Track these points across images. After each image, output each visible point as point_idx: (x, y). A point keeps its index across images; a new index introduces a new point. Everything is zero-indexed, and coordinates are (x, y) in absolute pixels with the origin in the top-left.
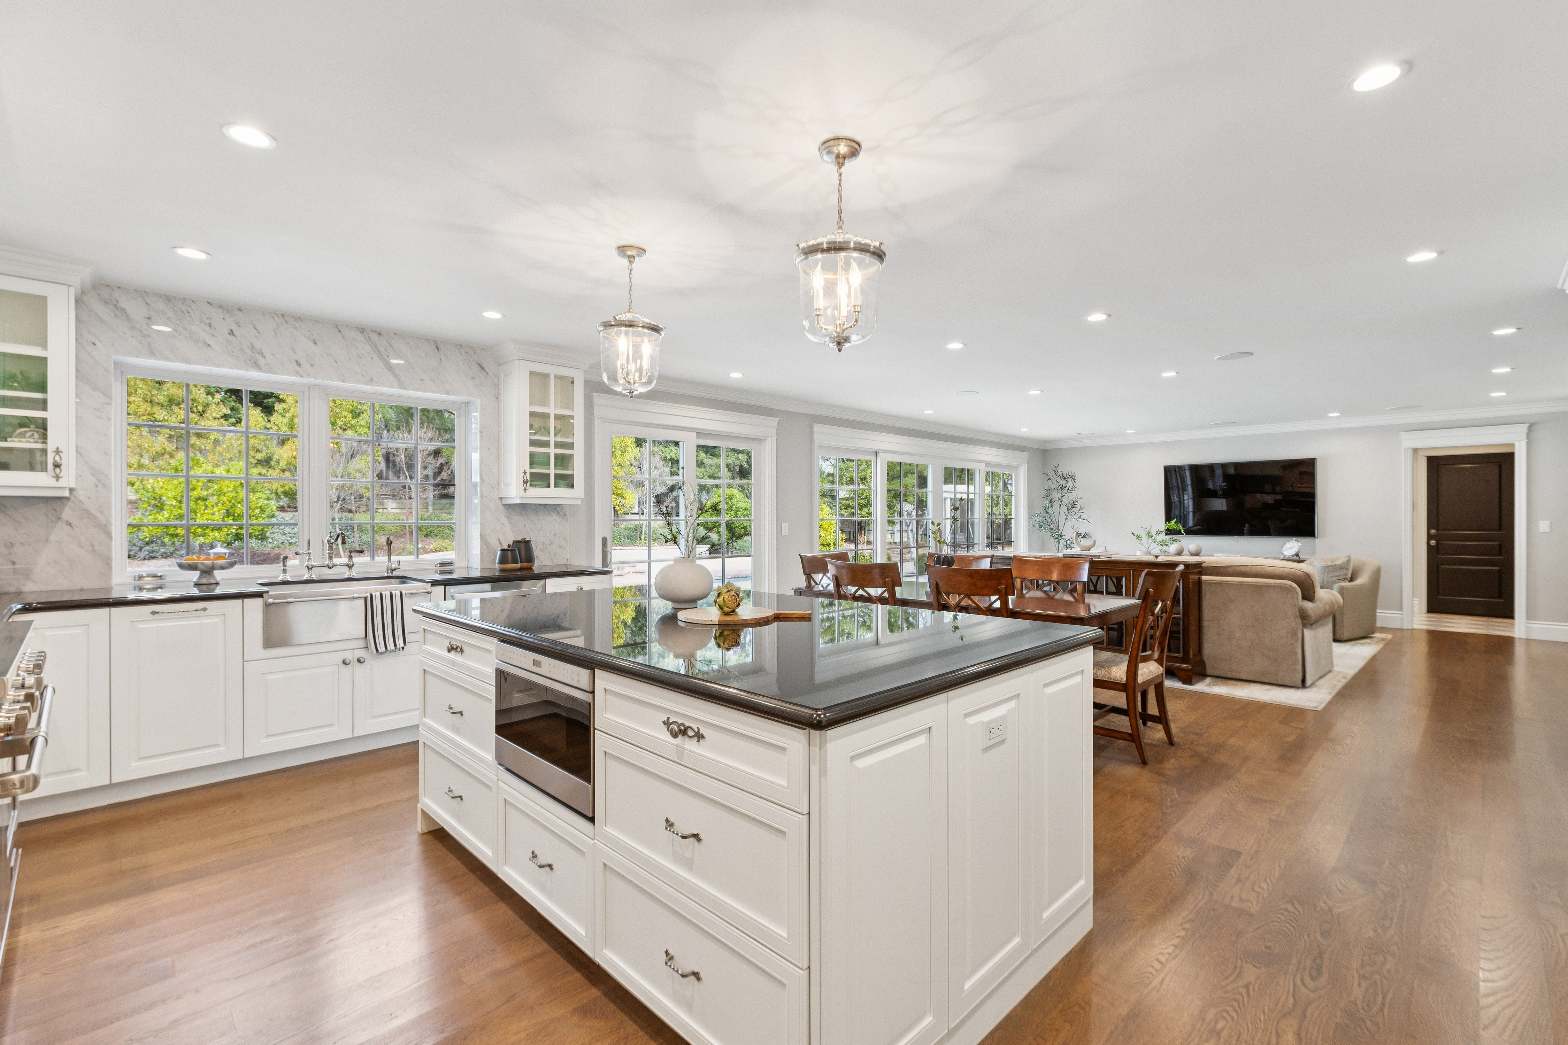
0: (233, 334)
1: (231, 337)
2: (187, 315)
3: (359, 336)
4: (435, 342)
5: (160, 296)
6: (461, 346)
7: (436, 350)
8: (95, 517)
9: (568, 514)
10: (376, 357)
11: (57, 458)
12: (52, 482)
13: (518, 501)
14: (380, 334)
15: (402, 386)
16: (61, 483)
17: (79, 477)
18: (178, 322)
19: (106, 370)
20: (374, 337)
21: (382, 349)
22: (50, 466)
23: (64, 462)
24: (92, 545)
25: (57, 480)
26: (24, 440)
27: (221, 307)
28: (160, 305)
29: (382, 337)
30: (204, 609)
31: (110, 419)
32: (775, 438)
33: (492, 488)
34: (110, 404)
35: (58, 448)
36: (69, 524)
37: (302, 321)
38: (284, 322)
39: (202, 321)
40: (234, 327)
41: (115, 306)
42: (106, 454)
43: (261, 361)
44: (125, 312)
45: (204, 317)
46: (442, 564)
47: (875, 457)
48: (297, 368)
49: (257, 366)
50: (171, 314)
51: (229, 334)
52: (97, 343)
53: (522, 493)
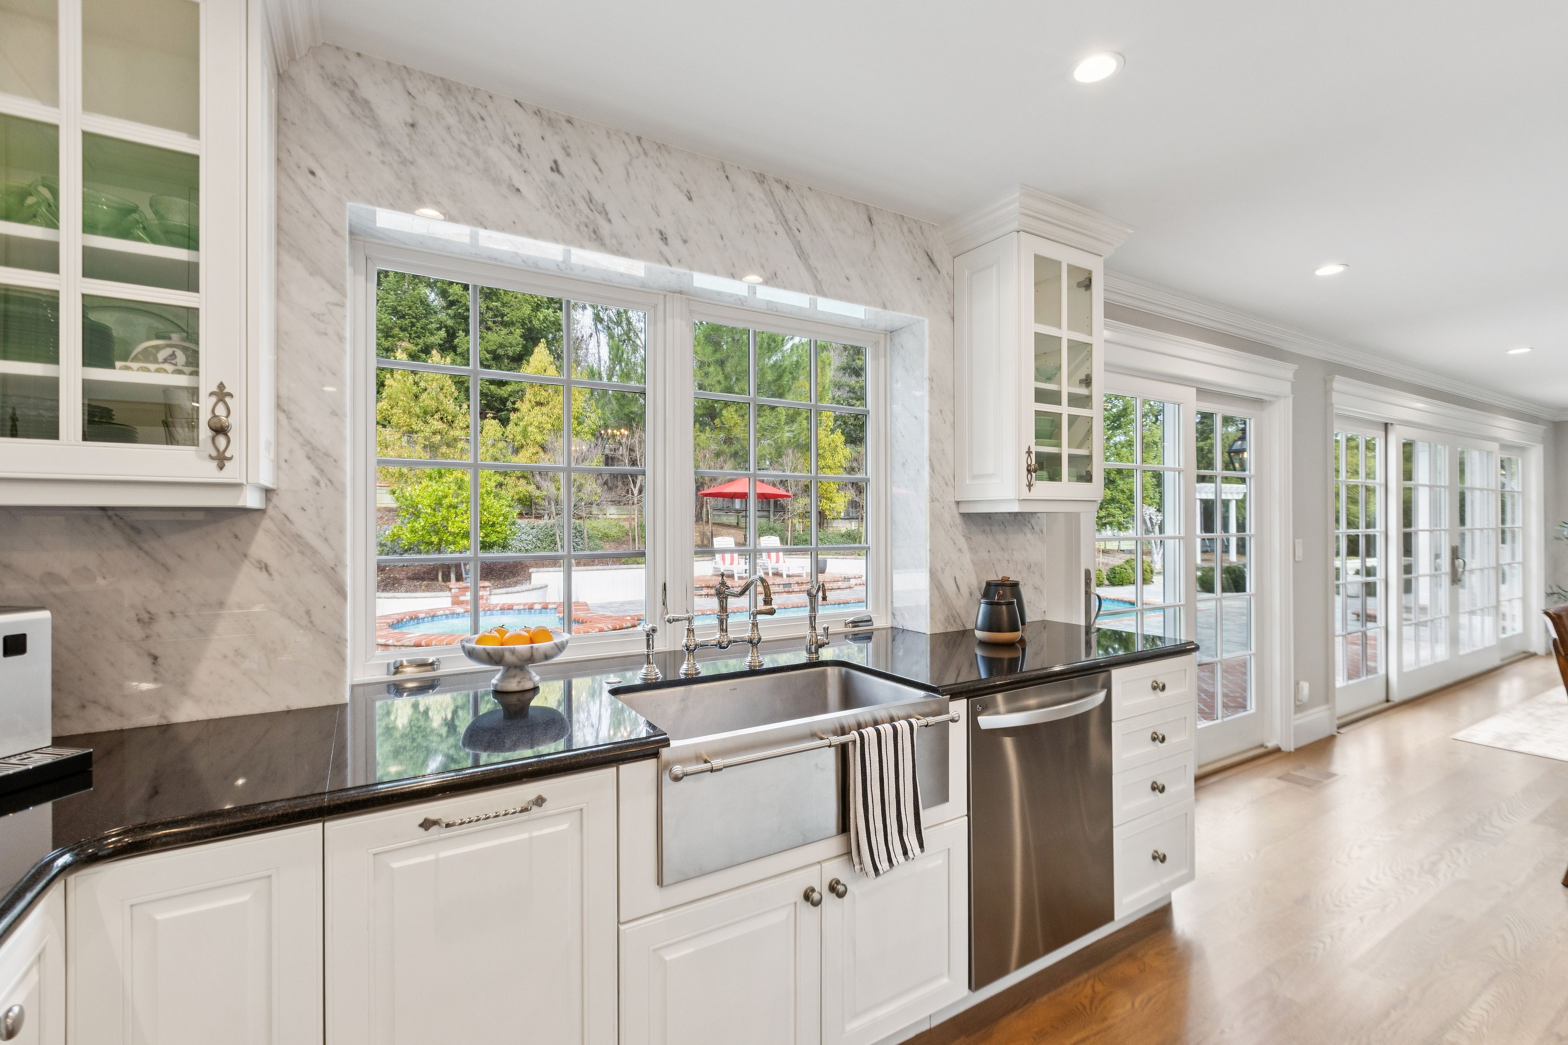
0: (558, 171)
1: (555, 176)
2: (480, 124)
3: (756, 190)
4: (867, 207)
5: (433, 79)
6: (903, 217)
7: (868, 221)
8: (315, 552)
9: (1045, 530)
10: (780, 229)
11: (221, 411)
12: (209, 472)
13: (1015, 508)
14: (787, 188)
16: (230, 473)
17: (279, 464)
18: (464, 138)
19: (335, 232)
20: (779, 191)
21: (790, 217)
22: (205, 432)
23: (235, 422)
24: (308, 613)
25: (221, 467)
26: (153, 367)
28: (432, 99)
29: (790, 193)
30: (540, 801)
31: (341, 339)
32: (1291, 399)
33: (946, 484)
34: (342, 305)
35: (221, 386)
36: (265, 567)
37: (669, 153)
38: (641, 151)
39: (505, 140)
40: (560, 156)
41: (352, 93)
42: (334, 413)
43: (605, 229)
44: (371, 110)
45: (510, 131)
46: (855, 624)
47: (1383, 433)
48: (661, 245)
49: (598, 240)
50: (452, 120)
51: (552, 169)
52: (319, 173)
53: (1025, 494)
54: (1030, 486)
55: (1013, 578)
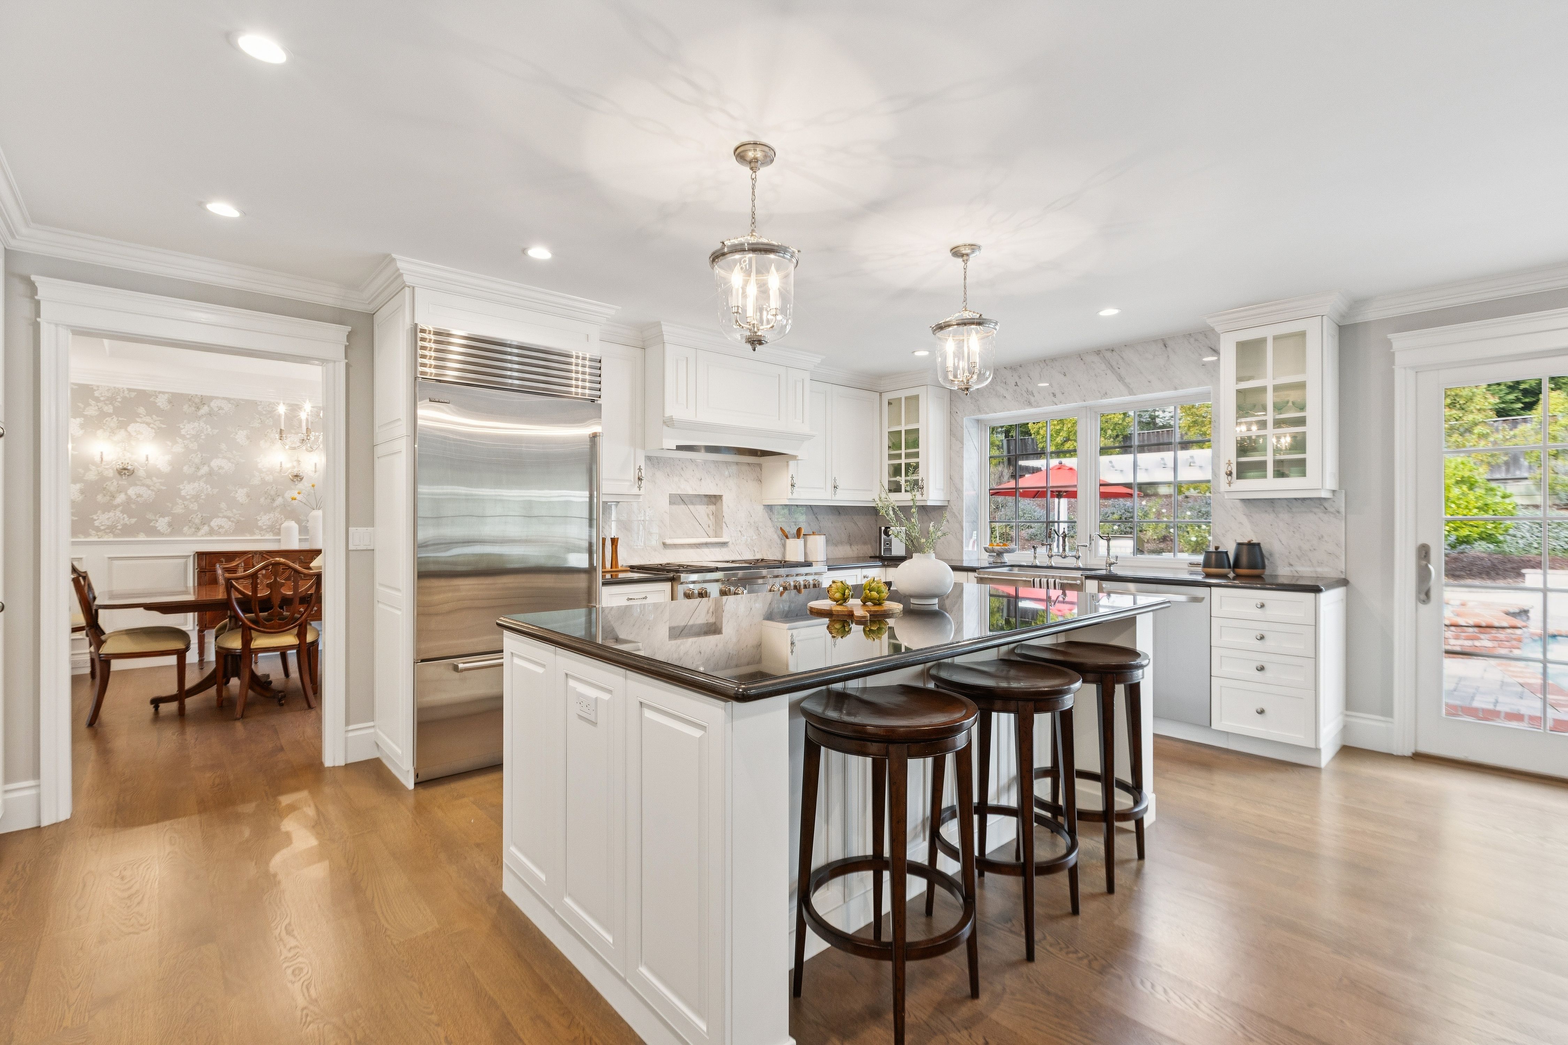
0: (1017, 385)
3: (1096, 359)
6: (1190, 335)
7: (1164, 348)
10: (1109, 372)
11: (921, 484)
14: (1113, 350)
15: (1131, 393)
17: (947, 496)
19: (962, 427)
20: (1108, 355)
21: (1114, 364)
22: (920, 489)
24: (956, 534)
27: (1011, 368)
29: (1114, 353)
35: (921, 479)
36: (948, 521)
37: (1056, 360)
38: (1046, 364)
39: (1001, 382)
42: (961, 478)
43: (1032, 399)
45: (1002, 379)
49: (1030, 404)
51: (1015, 386)
53: (1227, 488)
54: (1230, 484)
55: (1255, 541)
